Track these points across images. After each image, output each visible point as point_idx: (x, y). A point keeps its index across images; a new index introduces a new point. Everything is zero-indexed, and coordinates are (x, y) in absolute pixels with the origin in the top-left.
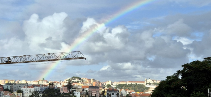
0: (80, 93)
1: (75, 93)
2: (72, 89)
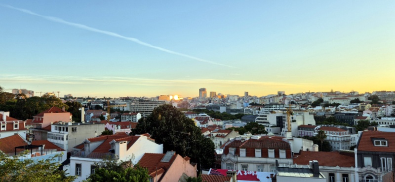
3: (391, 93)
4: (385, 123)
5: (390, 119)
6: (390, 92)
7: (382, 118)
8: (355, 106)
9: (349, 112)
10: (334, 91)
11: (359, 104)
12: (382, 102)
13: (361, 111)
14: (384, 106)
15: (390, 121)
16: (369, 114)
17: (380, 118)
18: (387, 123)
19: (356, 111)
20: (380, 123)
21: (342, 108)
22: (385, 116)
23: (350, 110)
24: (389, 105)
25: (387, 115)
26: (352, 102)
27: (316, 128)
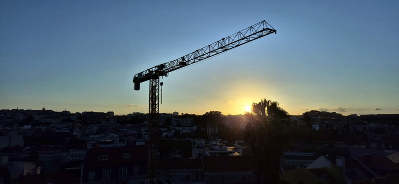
5: (96, 136)
6: (97, 113)
7: (90, 136)
8: (66, 125)
9: (60, 131)
10: (46, 109)
11: (70, 124)
12: (90, 121)
13: (72, 130)
14: (91, 125)
15: (96, 138)
16: (78, 132)
17: (88, 136)
18: (95, 141)
19: (67, 130)
20: (88, 140)
21: (53, 127)
22: (91, 134)
23: (60, 129)
24: (95, 125)
25: (93, 133)
26: (64, 121)
27: (24, 149)
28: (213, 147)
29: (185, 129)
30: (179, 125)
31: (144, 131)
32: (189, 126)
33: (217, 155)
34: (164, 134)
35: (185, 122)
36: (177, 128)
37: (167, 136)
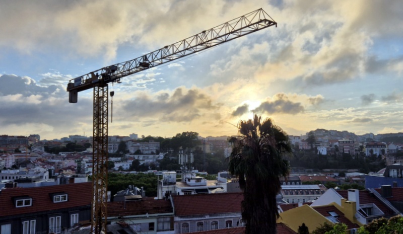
0: (326, 149)
1: (319, 148)
2: (316, 144)
3: (13, 139)
4: (10, 178)
5: (12, 172)
6: (13, 137)
14: (4, 155)
15: (12, 174)
18: (12, 178)
22: (5, 169)
24: (11, 154)
25: (7, 167)
28: (188, 182)
29: (148, 158)
30: (138, 152)
31: (87, 162)
32: (152, 153)
33: (193, 193)
34: (117, 166)
35: (147, 148)
36: (136, 157)
37: (120, 168)
